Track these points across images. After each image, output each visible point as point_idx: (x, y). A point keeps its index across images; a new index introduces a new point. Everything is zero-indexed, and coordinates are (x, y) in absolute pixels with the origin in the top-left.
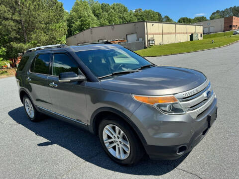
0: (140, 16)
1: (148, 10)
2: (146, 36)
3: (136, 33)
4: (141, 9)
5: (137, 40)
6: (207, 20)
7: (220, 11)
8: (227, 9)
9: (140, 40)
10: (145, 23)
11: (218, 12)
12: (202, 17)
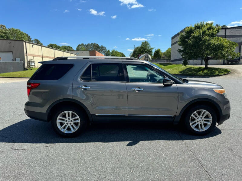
0: (4, 33)
1: (15, 29)
2: (26, 57)
3: (12, 52)
4: (4, 26)
5: (13, 60)
6: (74, 50)
7: (85, 44)
8: (89, 44)
9: (18, 60)
10: (24, 43)
11: (82, 44)
12: (69, 47)
